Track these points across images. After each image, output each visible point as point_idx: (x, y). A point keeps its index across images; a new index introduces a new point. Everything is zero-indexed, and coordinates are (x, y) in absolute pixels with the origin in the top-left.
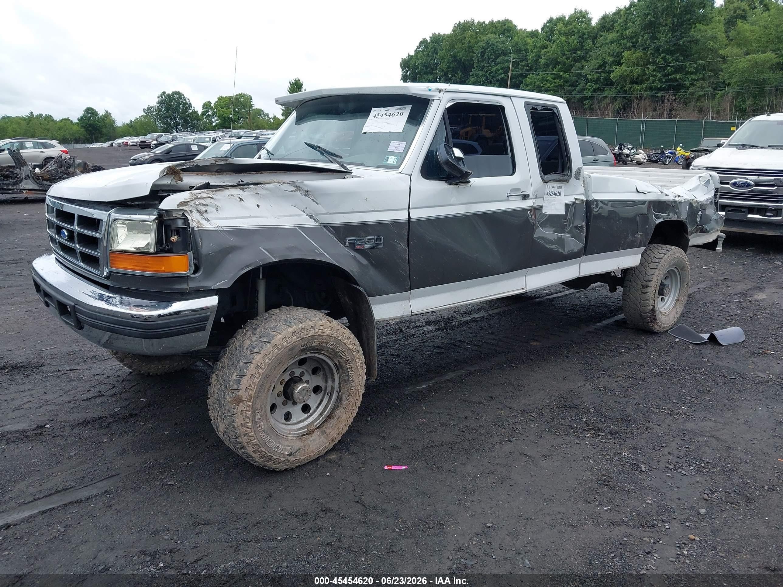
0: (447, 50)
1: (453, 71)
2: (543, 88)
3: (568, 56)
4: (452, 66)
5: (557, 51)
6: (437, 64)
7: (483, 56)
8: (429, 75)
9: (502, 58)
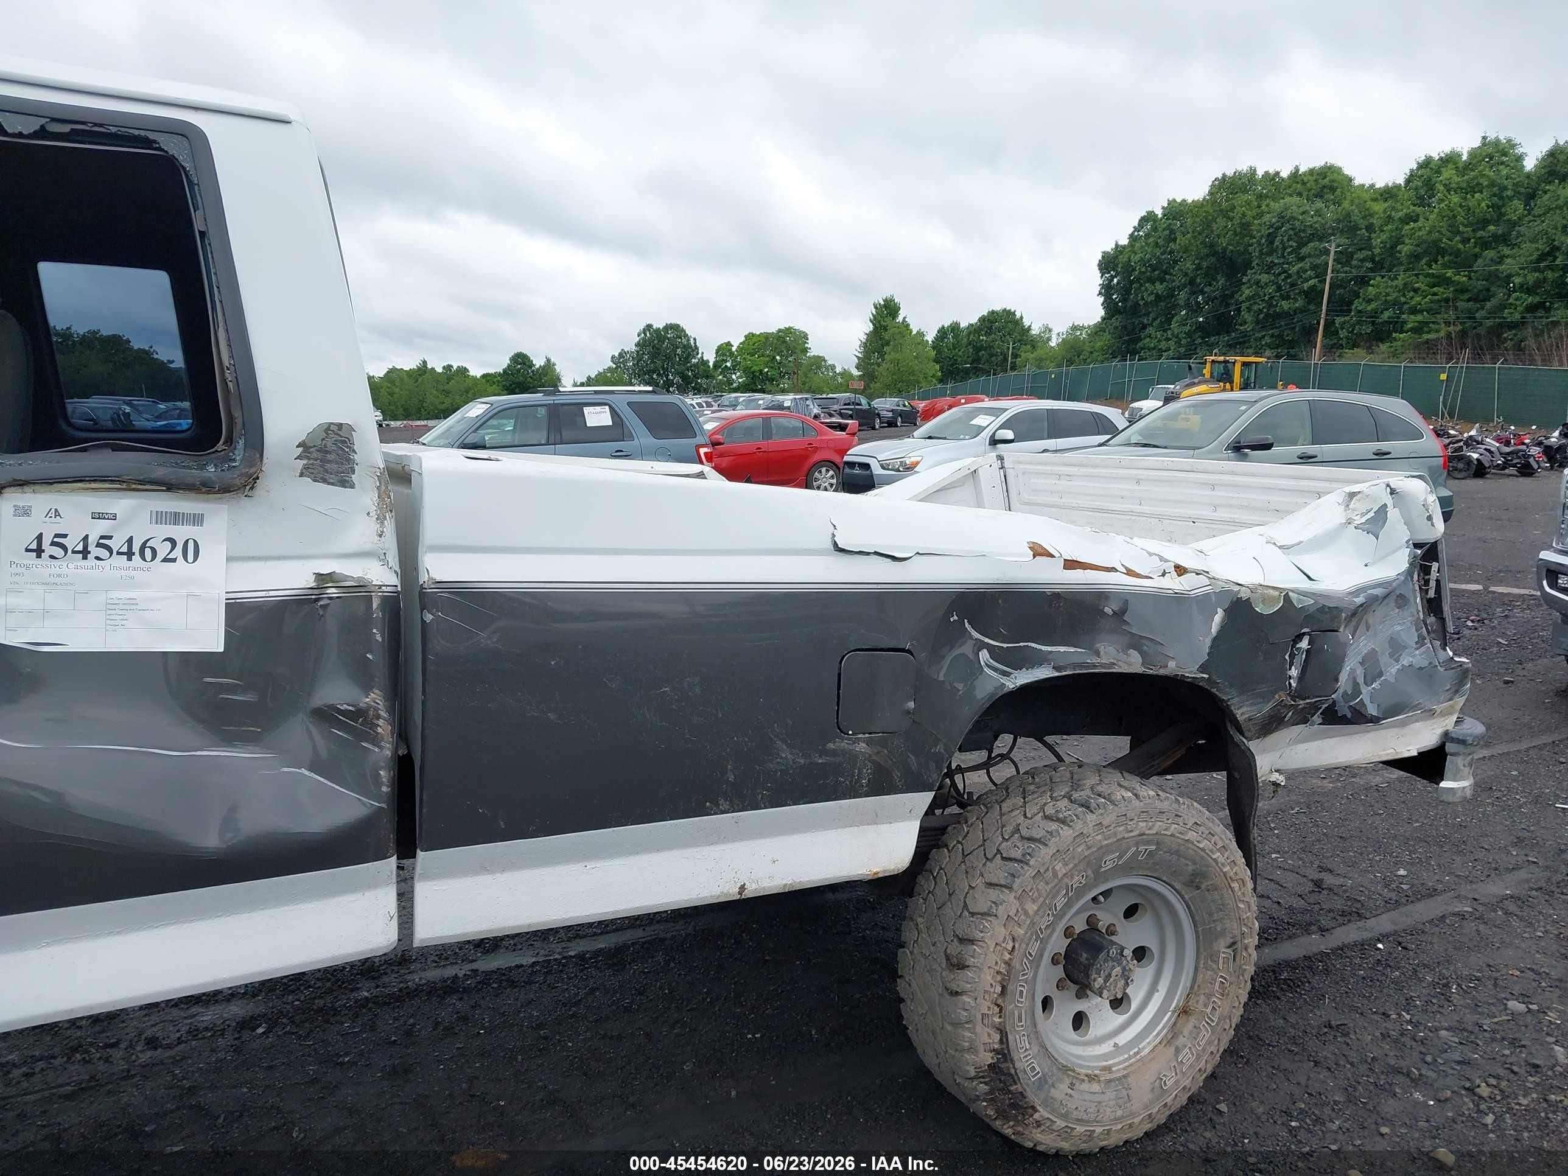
0: (1196, 234)
1: (1206, 274)
2: (1406, 307)
3: (1466, 235)
4: (1205, 264)
5: (1441, 227)
6: (1176, 262)
7: (1272, 243)
8: (1157, 284)
9: (1312, 244)
